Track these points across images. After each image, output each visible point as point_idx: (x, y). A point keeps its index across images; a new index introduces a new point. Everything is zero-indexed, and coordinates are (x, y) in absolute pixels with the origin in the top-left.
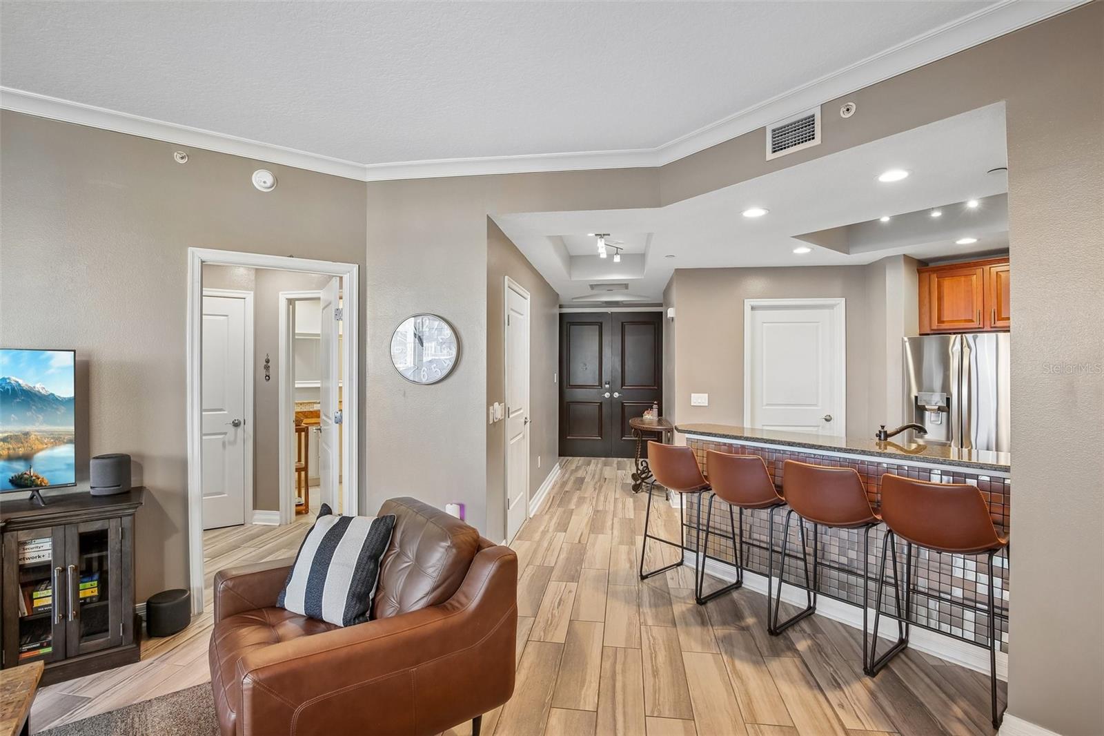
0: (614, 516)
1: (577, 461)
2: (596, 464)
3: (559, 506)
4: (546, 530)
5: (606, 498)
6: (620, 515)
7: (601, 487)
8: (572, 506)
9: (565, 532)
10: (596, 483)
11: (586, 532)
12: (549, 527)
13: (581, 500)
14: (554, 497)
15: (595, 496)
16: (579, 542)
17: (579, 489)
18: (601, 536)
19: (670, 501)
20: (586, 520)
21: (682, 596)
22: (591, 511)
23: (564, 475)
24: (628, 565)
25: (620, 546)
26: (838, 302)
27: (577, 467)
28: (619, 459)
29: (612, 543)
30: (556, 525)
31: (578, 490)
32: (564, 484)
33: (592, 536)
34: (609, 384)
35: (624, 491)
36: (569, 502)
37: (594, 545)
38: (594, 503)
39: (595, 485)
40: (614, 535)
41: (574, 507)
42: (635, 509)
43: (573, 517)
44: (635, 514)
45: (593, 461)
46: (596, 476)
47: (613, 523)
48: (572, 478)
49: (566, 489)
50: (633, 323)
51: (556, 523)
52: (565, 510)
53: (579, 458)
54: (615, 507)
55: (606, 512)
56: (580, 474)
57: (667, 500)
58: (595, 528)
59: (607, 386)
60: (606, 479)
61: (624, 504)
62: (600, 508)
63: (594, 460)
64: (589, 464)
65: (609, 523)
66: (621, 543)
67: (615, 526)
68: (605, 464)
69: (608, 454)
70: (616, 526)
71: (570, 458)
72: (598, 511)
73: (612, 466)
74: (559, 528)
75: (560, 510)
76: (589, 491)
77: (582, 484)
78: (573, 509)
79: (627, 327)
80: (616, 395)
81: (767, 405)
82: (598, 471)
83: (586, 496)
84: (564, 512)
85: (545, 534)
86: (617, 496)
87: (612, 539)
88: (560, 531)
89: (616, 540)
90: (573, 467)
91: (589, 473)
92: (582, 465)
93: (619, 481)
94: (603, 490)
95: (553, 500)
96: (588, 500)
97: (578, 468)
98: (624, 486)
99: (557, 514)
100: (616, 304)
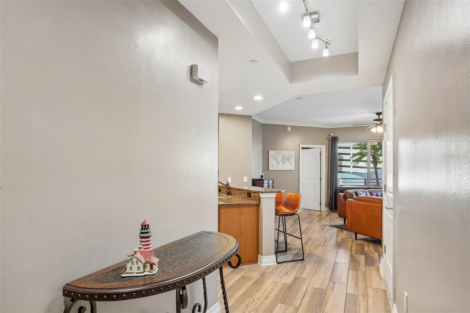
11: (329, 292)
18: (317, 286)
25: (306, 277)
40: (307, 286)
87: (309, 283)
89: (306, 282)
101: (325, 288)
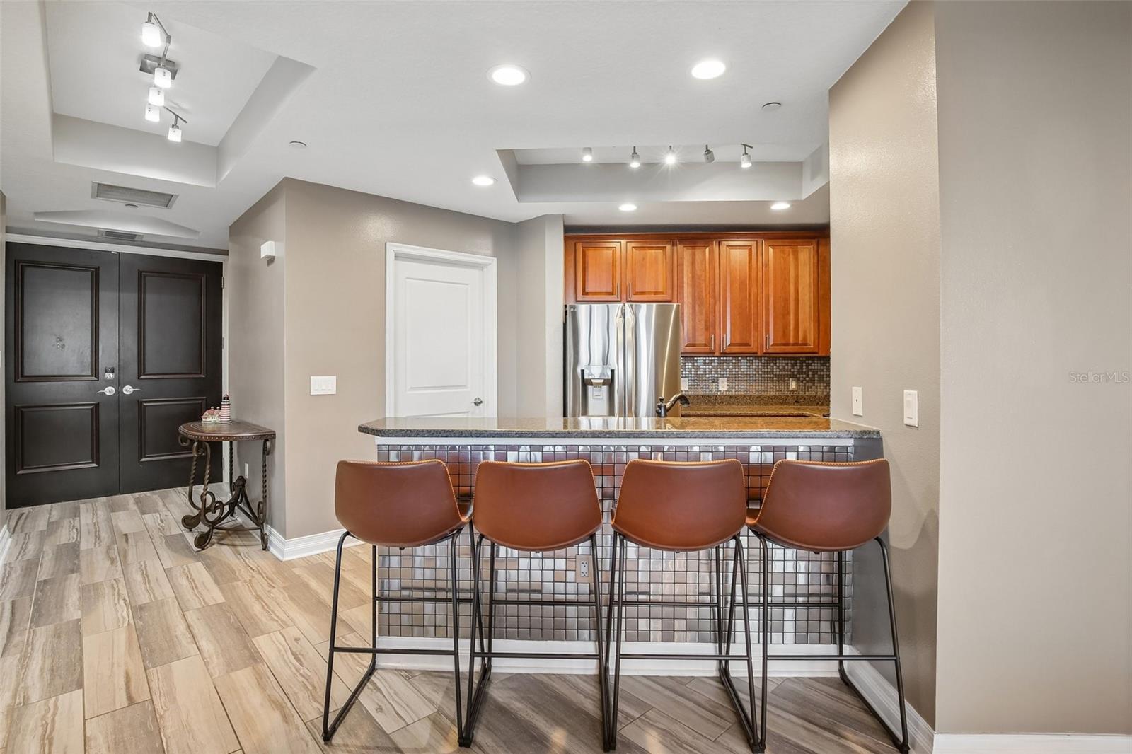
0: (183, 609)
1: (46, 513)
2: (91, 513)
3: (36, 622)
4: (19, 700)
5: (145, 574)
6: (194, 603)
7: (124, 555)
8: (73, 612)
9: (80, 685)
10: (109, 547)
11: (136, 666)
12: (26, 689)
13: (90, 594)
14: (13, 603)
15: (119, 575)
16: (131, 700)
17: (75, 569)
18: (176, 665)
19: (272, 549)
20: (122, 637)
21: (424, 744)
22: (124, 612)
23: (23, 549)
24: (276, 716)
25: (233, 674)
26: (490, 262)
27: (49, 524)
28: (137, 495)
29: (211, 675)
30: (47, 676)
31: (72, 571)
32: (31, 568)
33: (156, 673)
34: (113, 372)
35: (176, 552)
36: (61, 605)
37: (171, 695)
38: (124, 592)
39: (107, 553)
40: (206, 655)
41: (77, 615)
42: (216, 581)
43: (85, 639)
44: (222, 590)
45: (82, 506)
46: (103, 535)
47: (189, 627)
48: (49, 550)
49: (43, 574)
50: (160, 274)
51: (42, 670)
52: (56, 629)
53: (48, 506)
54: (173, 587)
55: (162, 604)
56: (64, 536)
57: (264, 549)
58: (152, 651)
59: (110, 376)
60: (126, 535)
61: (190, 578)
62: (144, 599)
63: (84, 506)
64: (76, 513)
65: (181, 628)
66: (230, 666)
67: (196, 632)
68: (112, 509)
69: (112, 489)
70: (199, 629)
71: (26, 510)
72: (141, 608)
73: (127, 509)
74: (58, 682)
75: (43, 633)
76: (99, 568)
77: (78, 557)
78: (79, 620)
79: (150, 281)
80: (128, 390)
81: (412, 388)
82: (103, 525)
83: (97, 579)
84: (57, 635)
85: (20, 716)
86: (168, 565)
87: (207, 664)
88: (65, 689)
89: (217, 663)
90: (42, 525)
91: (84, 529)
92: (62, 518)
93: (156, 534)
94: (130, 558)
95: (13, 613)
96: (107, 590)
97: (53, 527)
98: (173, 543)
99: (39, 645)
100: (129, 238)
101: (153, 671)
